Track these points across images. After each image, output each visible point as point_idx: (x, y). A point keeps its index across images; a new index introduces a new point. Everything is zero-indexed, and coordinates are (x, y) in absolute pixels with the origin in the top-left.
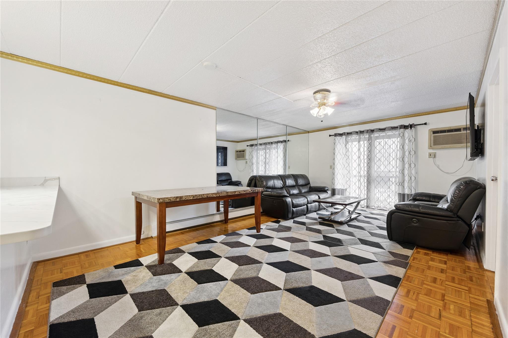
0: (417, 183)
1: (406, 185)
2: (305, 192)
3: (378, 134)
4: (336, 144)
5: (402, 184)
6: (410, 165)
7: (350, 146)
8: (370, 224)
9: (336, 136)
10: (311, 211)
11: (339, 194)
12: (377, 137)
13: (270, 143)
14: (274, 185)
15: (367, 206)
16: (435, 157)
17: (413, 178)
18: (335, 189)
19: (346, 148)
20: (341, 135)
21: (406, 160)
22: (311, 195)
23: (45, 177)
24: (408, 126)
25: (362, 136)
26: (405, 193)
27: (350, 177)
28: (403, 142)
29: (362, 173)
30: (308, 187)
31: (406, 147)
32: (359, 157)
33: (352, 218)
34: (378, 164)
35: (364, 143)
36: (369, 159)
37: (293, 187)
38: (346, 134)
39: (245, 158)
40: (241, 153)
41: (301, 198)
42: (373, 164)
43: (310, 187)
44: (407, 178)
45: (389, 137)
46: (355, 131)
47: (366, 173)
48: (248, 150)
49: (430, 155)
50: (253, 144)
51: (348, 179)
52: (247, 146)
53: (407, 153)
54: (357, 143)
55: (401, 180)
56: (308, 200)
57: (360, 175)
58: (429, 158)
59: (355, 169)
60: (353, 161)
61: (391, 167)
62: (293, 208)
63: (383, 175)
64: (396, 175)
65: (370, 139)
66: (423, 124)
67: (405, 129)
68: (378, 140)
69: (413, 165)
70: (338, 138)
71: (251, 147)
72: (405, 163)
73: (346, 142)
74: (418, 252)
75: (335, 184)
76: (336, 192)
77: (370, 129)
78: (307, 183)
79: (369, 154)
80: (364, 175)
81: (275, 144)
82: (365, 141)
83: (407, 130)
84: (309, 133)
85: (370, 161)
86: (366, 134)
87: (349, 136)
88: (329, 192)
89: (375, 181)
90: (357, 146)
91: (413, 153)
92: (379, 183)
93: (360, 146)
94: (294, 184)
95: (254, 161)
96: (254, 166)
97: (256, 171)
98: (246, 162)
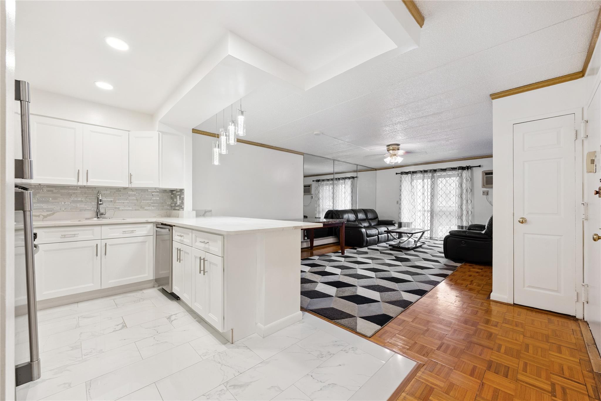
0: (473, 216)
1: (464, 218)
2: (374, 225)
3: (440, 173)
4: (402, 181)
5: (460, 217)
6: (467, 201)
7: (415, 183)
8: (433, 250)
9: (402, 174)
10: (381, 241)
11: (405, 227)
12: (439, 175)
13: (338, 179)
14: (349, 218)
15: (430, 237)
16: (487, 194)
17: (470, 213)
18: (402, 223)
19: (412, 185)
20: (407, 173)
21: (464, 196)
22: (381, 227)
23: (205, 210)
24: (465, 167)
25: (426, 175)
26: (463, 225)
27: (416, 212)
28: (461, 182)
29: (426, 208)
30: (376, 221)
31: (464, 186)
32: (423, 194)
33: (417, 246)
34: (440, 200)
35: (428, 181)
36: (432, 196)
37: (364, 220)
38: (411, 172)
39: (311, 192)
40: (306, 188)
41: (373, 229)
42: (436, 200)
43: (378, 221)
44: (465, 213)
45: (450, 176)
46: (419, 171)
47: (429, 208)
48: (314, 185)
49: (484, 193)
50: (320, 180)
51: (413, 214)
52: (313, 181)
53: (465, 191)
54: (422, 180)
55: (460, 214)
56: (378, 231)
57: (424, 209)
58: (483, 196)
59: (420, 204)
60: (418, 197)
61: (452, 203)
62: (367, 237)
63: (444, 209)
64: (456, 210)
65: (433, 177)
66: (477, 166)
67: (463, 170)
68: (440, 179)
69: (469, 201)
70: (404, 176)
71: (317, 183)
72: (463, 199)
73: (411, 180)
74: (465, 265)
75: (402, 218)
76: (403, 225)
77: (433, 169)
78: (375, 217)
79: (432, 190)
80: (428, 210)
81: (342, 179)
82: (429, 179)
83: (464, 171)
84: (376, 170)
85: (433, 197)
86: (429, 173)
87: (414, 174)
88: (397, 225)
89: (438, 215)
90: (422, 184)
91: (469, 191)
92: (441, 217)
93: (424, 184)
94: (365, 218)
95: (320, 196)
96: (321, 201)
97: (323, 205)
98: (312, 197)
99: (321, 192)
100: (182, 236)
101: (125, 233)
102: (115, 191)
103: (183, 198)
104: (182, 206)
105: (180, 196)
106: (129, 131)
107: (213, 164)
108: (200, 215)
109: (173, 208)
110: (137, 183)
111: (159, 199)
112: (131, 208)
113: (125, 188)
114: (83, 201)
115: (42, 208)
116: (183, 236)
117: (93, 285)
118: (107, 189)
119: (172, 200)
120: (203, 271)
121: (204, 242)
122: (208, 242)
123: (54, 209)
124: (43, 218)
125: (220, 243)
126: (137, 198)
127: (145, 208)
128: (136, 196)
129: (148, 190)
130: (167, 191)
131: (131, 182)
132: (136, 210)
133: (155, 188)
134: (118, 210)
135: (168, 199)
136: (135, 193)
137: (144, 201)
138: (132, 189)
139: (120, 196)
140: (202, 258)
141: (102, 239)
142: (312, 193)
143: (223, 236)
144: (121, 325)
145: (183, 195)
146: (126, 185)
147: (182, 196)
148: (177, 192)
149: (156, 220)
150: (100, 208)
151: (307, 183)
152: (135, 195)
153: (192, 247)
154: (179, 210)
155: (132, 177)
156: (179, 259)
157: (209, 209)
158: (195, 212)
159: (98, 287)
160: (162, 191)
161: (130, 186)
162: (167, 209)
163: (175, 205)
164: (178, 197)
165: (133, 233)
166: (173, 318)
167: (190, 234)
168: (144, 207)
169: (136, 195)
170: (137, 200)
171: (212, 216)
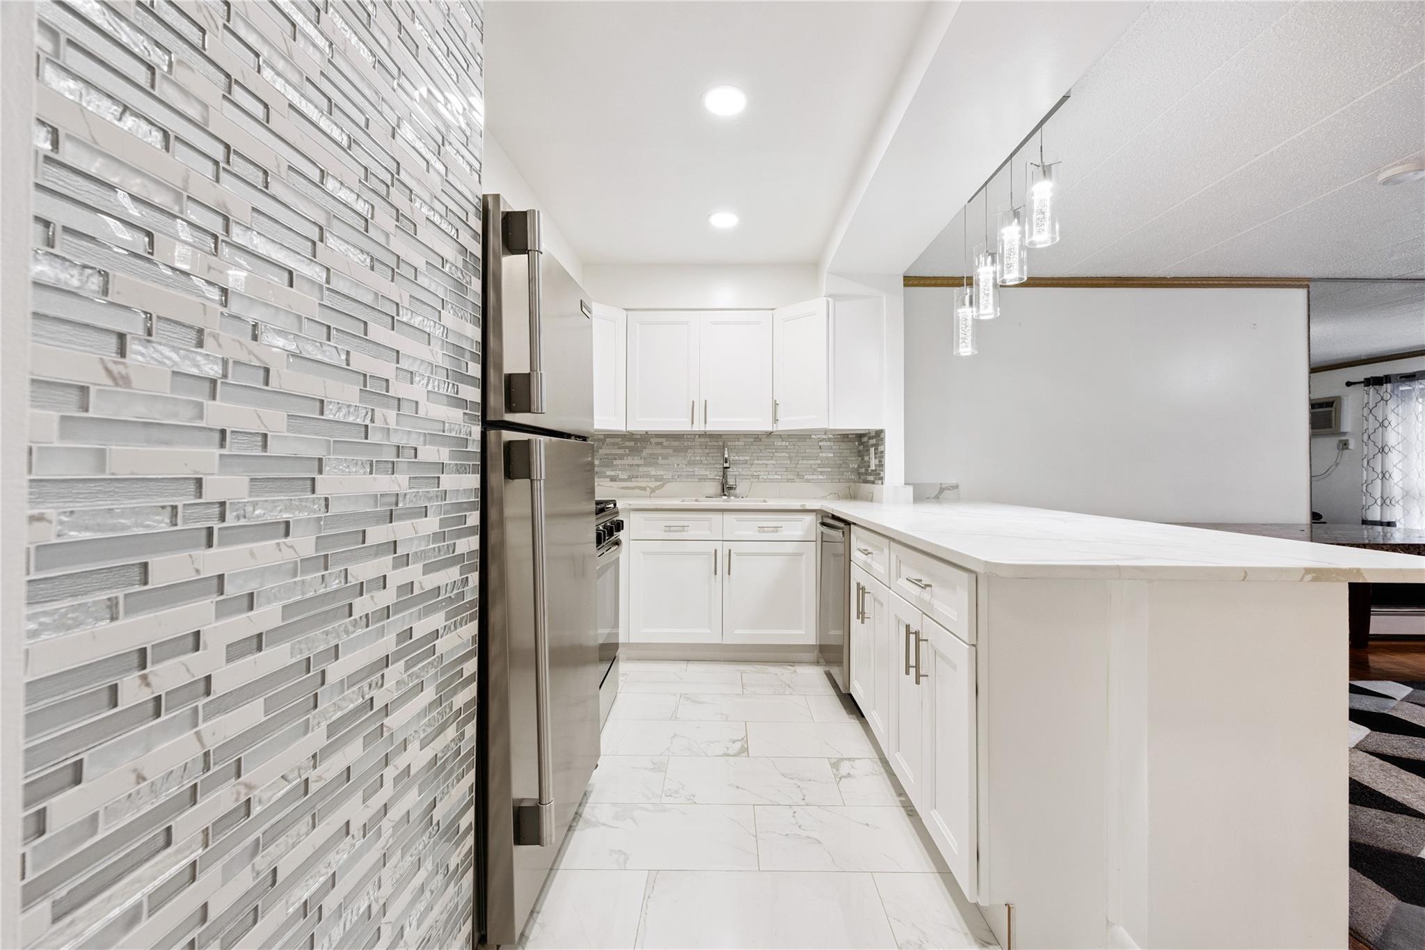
23: (942, 484)
39: (1342, 427)
40: (1320, 410)
50: (1386, 377)
52: (1349, 384)
95: (1392, 438)
96: (1394, 458)
97: (1406, 475)
98: (1345, 445)
99: (1393, 424)
100: (869, 553)
101: (764, 532)
102: (752, 440)
103: (882, 452)
104: (879, 474)
105: (876, 446)
106: (773, 309)
107: (954, 353)
108: (928, 498)
109: (862, 477)
110: (788, 423)
111: (832, 455)
112: (780, 477)
113: (769, 434)
114: (703, 463)
115: (649, 475)
116: (872, 553)
117: (709, 631)
118: (738, 436)
119: (860, 458)
120: (915, 668)
121: (917, 582)
122: (930, 586)
123: (665, 477)
124: (651, 493)
125: (963, 597)
126: (792, 454)
127: (806, 477)
128: (787, 451)
129: (810, 435)
130: (850, 436)
131: (776, 420)
132: (788, 480)
133: (826, 431)
134: (757, 480)
135: (852, 457)
136: (787, 444)
137: (803, 462)
138: (780, 435)
139: (761, 452)
140: (913, 629)
141: (724, 539)
142: (1342, 431)
143: (975, 575)
144: (738, 742)
145: (883, 444)
146: (768, 427)
147: (881, 448)
148: (870, 438)
149: (822, 506)
150: (728, 476)
151: (1323, 394)
152: (787, 448)
153: (890, 588)
154: (873, 483)
155: (779, 408)
156: (861, 614)
157: (952, 481)
158: (910, 489)
159: (716, 639)
160: (839, 437)
161: (775, 429)
162: (849, 480)
163: (867, 470)
164: (872, 450)
165: (777, 531)
166: (845, 768)
167: (886, 551)
168: (803, 474)
169: (789, 447)
170: (790, 458)
171: (958, 500)
